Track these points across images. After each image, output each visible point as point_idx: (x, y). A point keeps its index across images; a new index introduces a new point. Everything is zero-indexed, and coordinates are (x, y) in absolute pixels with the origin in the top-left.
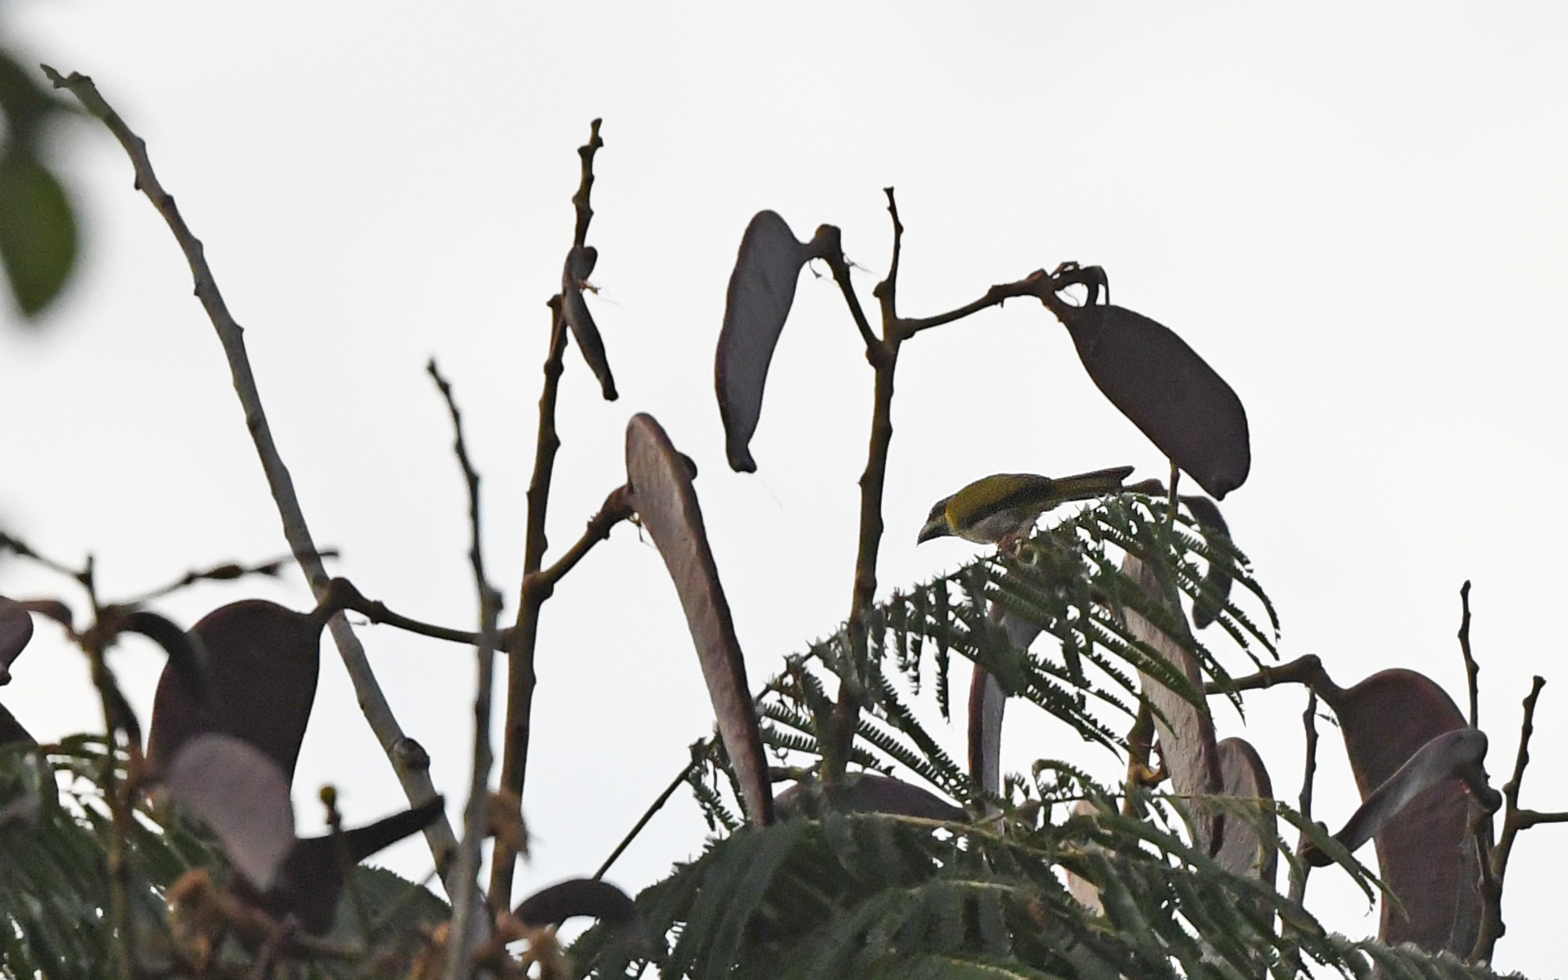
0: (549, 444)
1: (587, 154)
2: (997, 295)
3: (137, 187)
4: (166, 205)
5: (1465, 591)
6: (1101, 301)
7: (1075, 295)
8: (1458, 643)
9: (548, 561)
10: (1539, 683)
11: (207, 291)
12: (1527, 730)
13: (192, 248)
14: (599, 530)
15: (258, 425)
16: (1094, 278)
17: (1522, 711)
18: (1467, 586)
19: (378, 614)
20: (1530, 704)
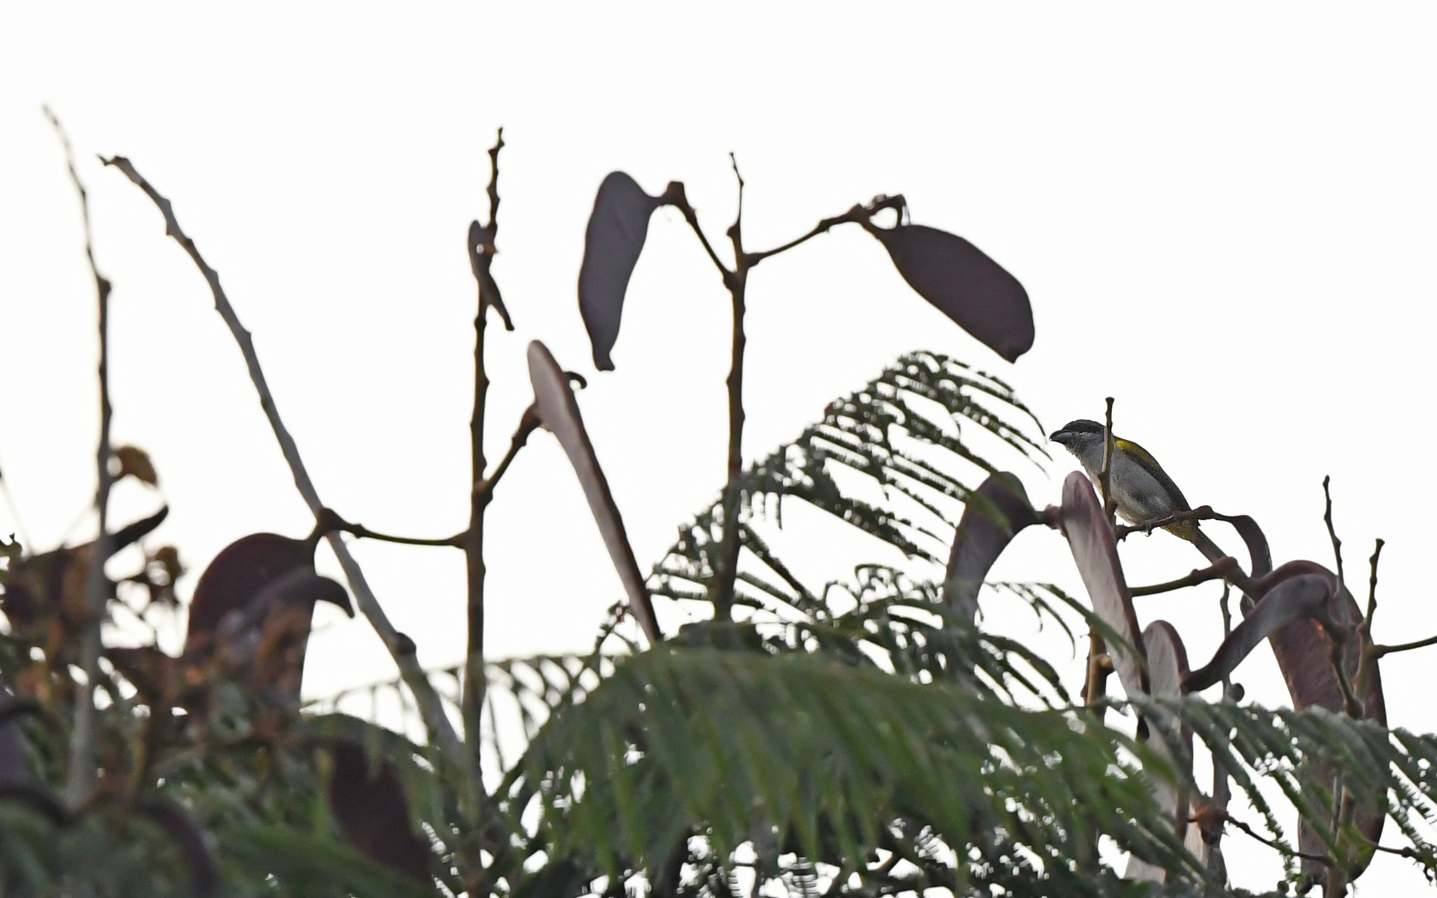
0: (482, 384)
1: (494, 153)
2: (824, 226)
3: (168, 233)
4: (188, 244)
5: (1326, 484)
6: (904, 221)
7: (887, 219)
8: (1324, 524)
9: (488, 474)
10: (1380, 543)
11: (223, 306)
12: (1374, 581)
13: (211, 276)
14: (519, 441)
15: (268, 404)
16: (897, 203)
17: (1369, 566)
18: (1327, 479)
19: (359, 531)
20: (1374, 560)
